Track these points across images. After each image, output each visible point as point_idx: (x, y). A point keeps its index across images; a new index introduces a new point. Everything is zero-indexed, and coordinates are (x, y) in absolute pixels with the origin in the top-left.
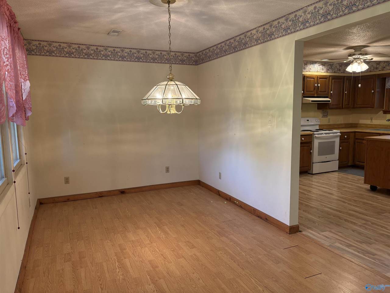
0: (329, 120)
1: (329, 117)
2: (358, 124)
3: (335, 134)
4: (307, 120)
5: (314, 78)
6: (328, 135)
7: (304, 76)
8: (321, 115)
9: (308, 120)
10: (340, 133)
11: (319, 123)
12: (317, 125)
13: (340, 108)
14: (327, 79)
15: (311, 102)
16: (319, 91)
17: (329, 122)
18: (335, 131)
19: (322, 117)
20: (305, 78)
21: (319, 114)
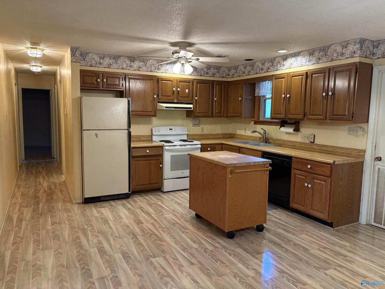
0: (202, 129)
1: (202, 126)
2: (235, 134)
3: (194, 146)
4: (170, 129)
5: (172, 81)
6: (183, 147)
7: (158, 78)
8: (191, 124)
9: (172, 129)
10: (201, 145)
11: (187, 133)
12: (185, 134)
13: (209, 117)
14: (189, 82)
15: (164, 109)
16: (180, 96)
17: (202, 131)
18: (196, 142)
19: (193, 126)
20: (159, 80)
21: (189, 122)
